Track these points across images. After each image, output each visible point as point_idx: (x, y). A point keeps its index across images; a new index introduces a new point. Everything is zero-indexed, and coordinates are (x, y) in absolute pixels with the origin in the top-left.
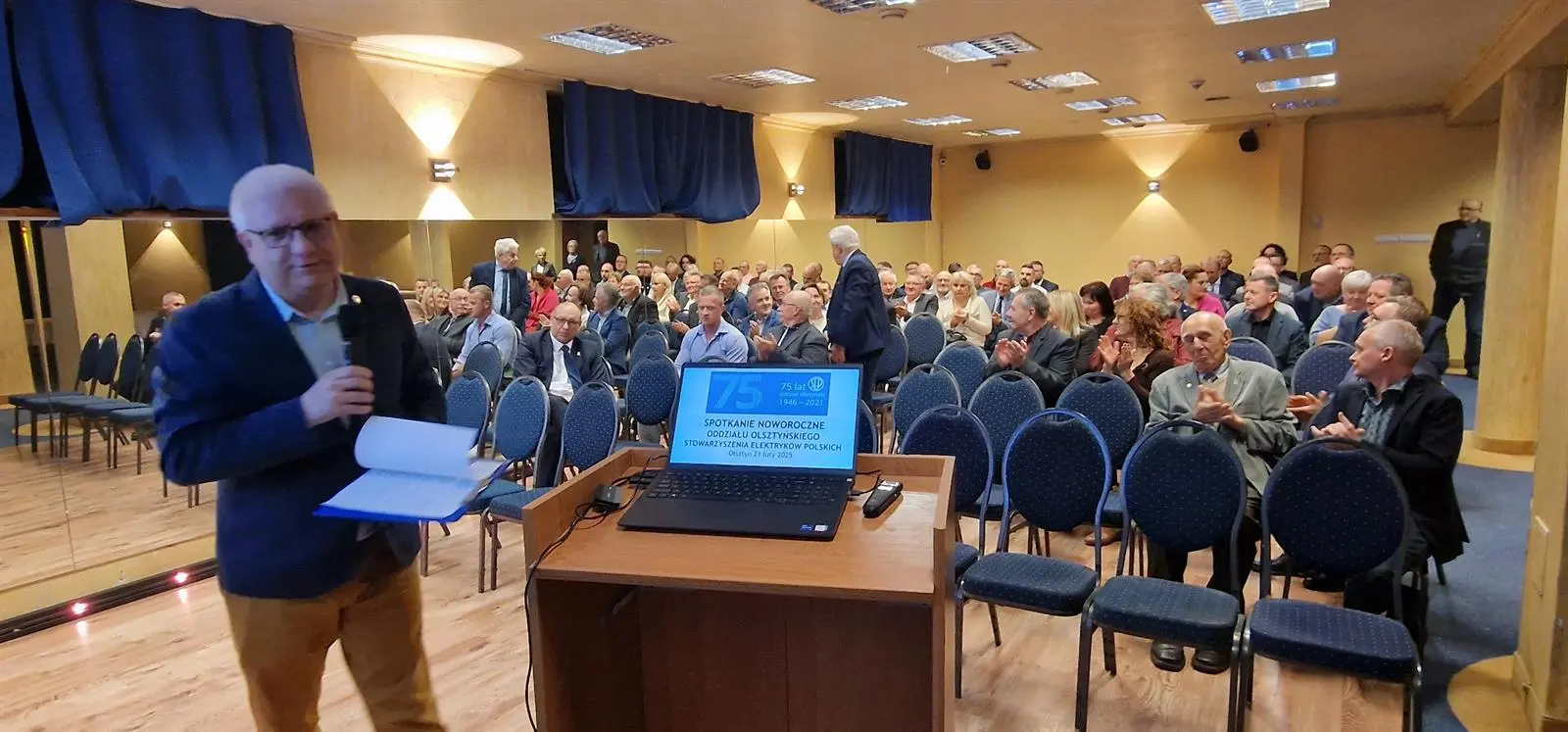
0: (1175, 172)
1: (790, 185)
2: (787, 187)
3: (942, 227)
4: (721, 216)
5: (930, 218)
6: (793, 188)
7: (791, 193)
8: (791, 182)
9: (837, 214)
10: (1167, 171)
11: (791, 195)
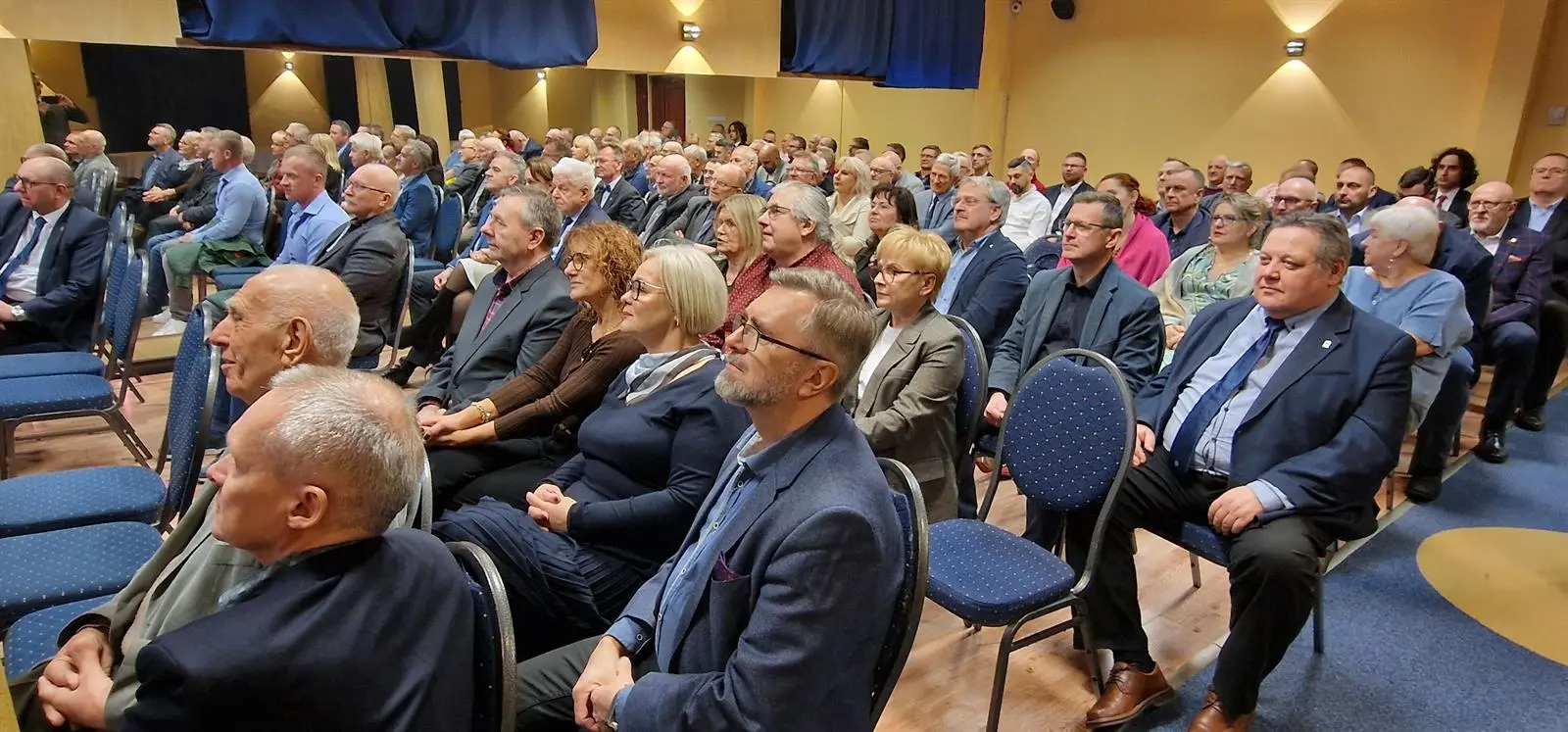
0: (1332, 27)
1: (682, 25)
2: (677, 27)
3: (1008, 99)
4: (521, 59)
5: (975, 86)
6: (686, 28)
7: (682, 37)
8: (683, 20)
9: (783, 69)
10: (1319, 24)
11: (683, 39)
